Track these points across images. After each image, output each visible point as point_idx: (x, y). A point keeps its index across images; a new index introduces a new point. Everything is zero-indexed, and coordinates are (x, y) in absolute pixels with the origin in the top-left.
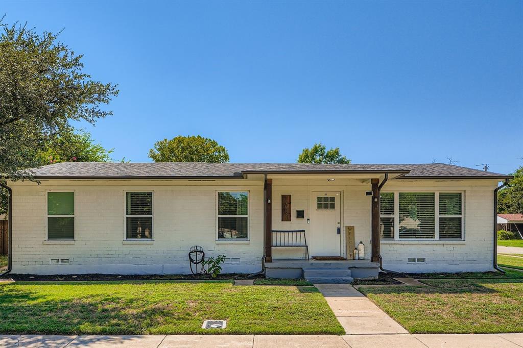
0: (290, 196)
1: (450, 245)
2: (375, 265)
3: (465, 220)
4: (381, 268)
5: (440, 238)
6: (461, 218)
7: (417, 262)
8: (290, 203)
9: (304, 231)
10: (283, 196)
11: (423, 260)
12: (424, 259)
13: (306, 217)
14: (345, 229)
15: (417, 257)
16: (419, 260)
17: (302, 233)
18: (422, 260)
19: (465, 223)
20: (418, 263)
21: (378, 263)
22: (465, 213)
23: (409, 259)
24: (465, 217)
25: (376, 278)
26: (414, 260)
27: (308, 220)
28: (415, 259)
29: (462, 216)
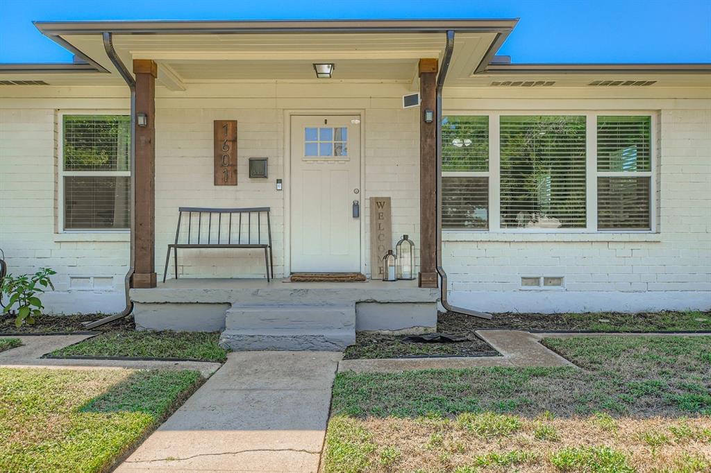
0: (235, 122)
1: (622, 245)
2: (427, 294)
3: (658, 183)
4: (444, 303)
5: (599, 226)
6: (649, 178)
7: (543, 287)
8: (235, 141)
9: (267, 210)
10: (218, 124)
11: (558, 280)
12: (560, 278)
13: (273, 176)
14: (368, 204)
15: (542, 274)
16: (548, 280)
17: (264, 216)
18: (556, 281)
19: (658, 191)
20: (546, 288)
21: (434, 291)
22: (659, 166)
23: (523, 278)
24: (659, 174)
25: (430, 331)
26: (536, 280)
27: (279, 181)
28: (538, 278)
29: (652, 174)
